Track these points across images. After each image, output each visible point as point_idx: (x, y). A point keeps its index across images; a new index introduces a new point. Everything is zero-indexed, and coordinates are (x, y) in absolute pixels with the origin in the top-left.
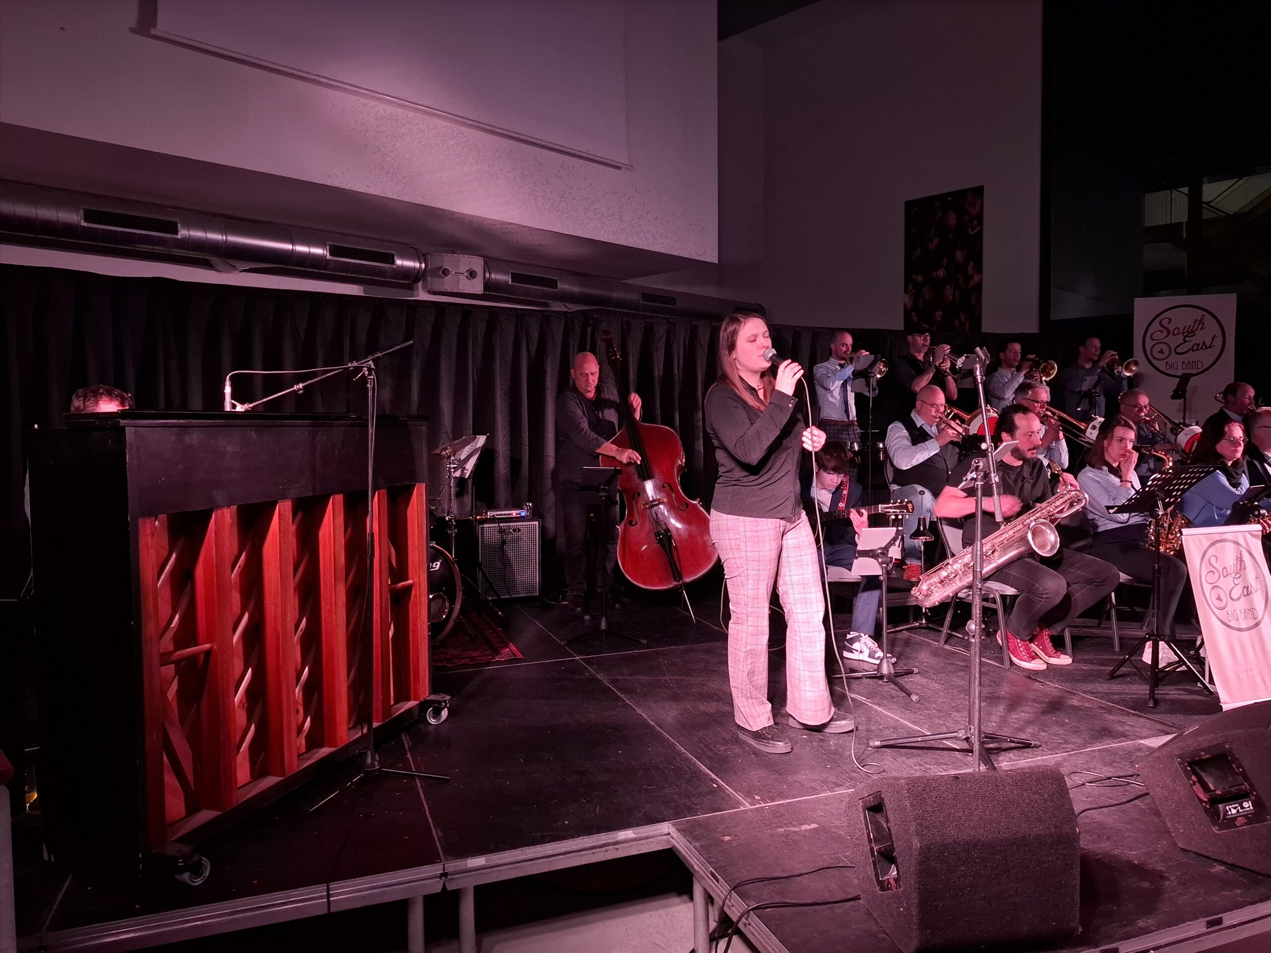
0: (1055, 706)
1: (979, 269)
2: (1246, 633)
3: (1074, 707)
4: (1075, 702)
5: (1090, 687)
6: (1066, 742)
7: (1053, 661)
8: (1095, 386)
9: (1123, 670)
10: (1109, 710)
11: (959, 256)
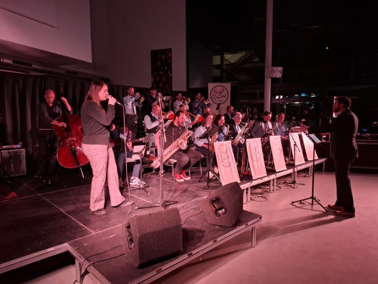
0: (185, 191)
1: (171, 72)
2: (228, 168)
3: (190, 191)
4: (190, 189)
5: (194, 185)
6: (186, 200)
7: (186, 179)
8: (199, 106)
9: (202, 179)
10: (198, 190)
11: (166, 68)
